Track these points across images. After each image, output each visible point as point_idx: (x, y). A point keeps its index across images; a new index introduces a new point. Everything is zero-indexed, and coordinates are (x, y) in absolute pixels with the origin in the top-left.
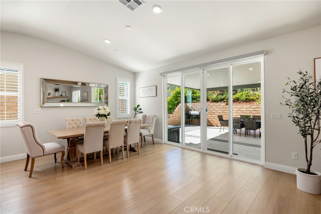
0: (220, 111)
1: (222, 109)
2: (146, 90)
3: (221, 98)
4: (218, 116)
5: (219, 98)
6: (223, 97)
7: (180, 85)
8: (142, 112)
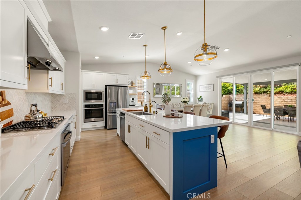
0: (263, 102)
1: (265, 100)
2: (205, 87)
3: (264, 91)
4: (261, 105)
5: (262, 91)
6: (266, 90)
7: (232, 82)
8: (203, 101)
